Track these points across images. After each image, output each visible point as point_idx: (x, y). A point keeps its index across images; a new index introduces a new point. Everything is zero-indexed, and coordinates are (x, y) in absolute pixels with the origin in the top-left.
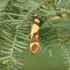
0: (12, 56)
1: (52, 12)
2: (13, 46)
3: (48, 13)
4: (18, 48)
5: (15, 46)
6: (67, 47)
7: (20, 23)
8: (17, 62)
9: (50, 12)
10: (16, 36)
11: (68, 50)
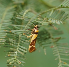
0: (17, 58)
1: (45, 22)
2: (17, 49)
3: (43, 24)
4: (21, 51)
5: (19, 49)
6: (57, 46)
7: (22, 32)
8: (20, 62)
9: (44, 22)
10: (19, 41)
11: (58, 48)
